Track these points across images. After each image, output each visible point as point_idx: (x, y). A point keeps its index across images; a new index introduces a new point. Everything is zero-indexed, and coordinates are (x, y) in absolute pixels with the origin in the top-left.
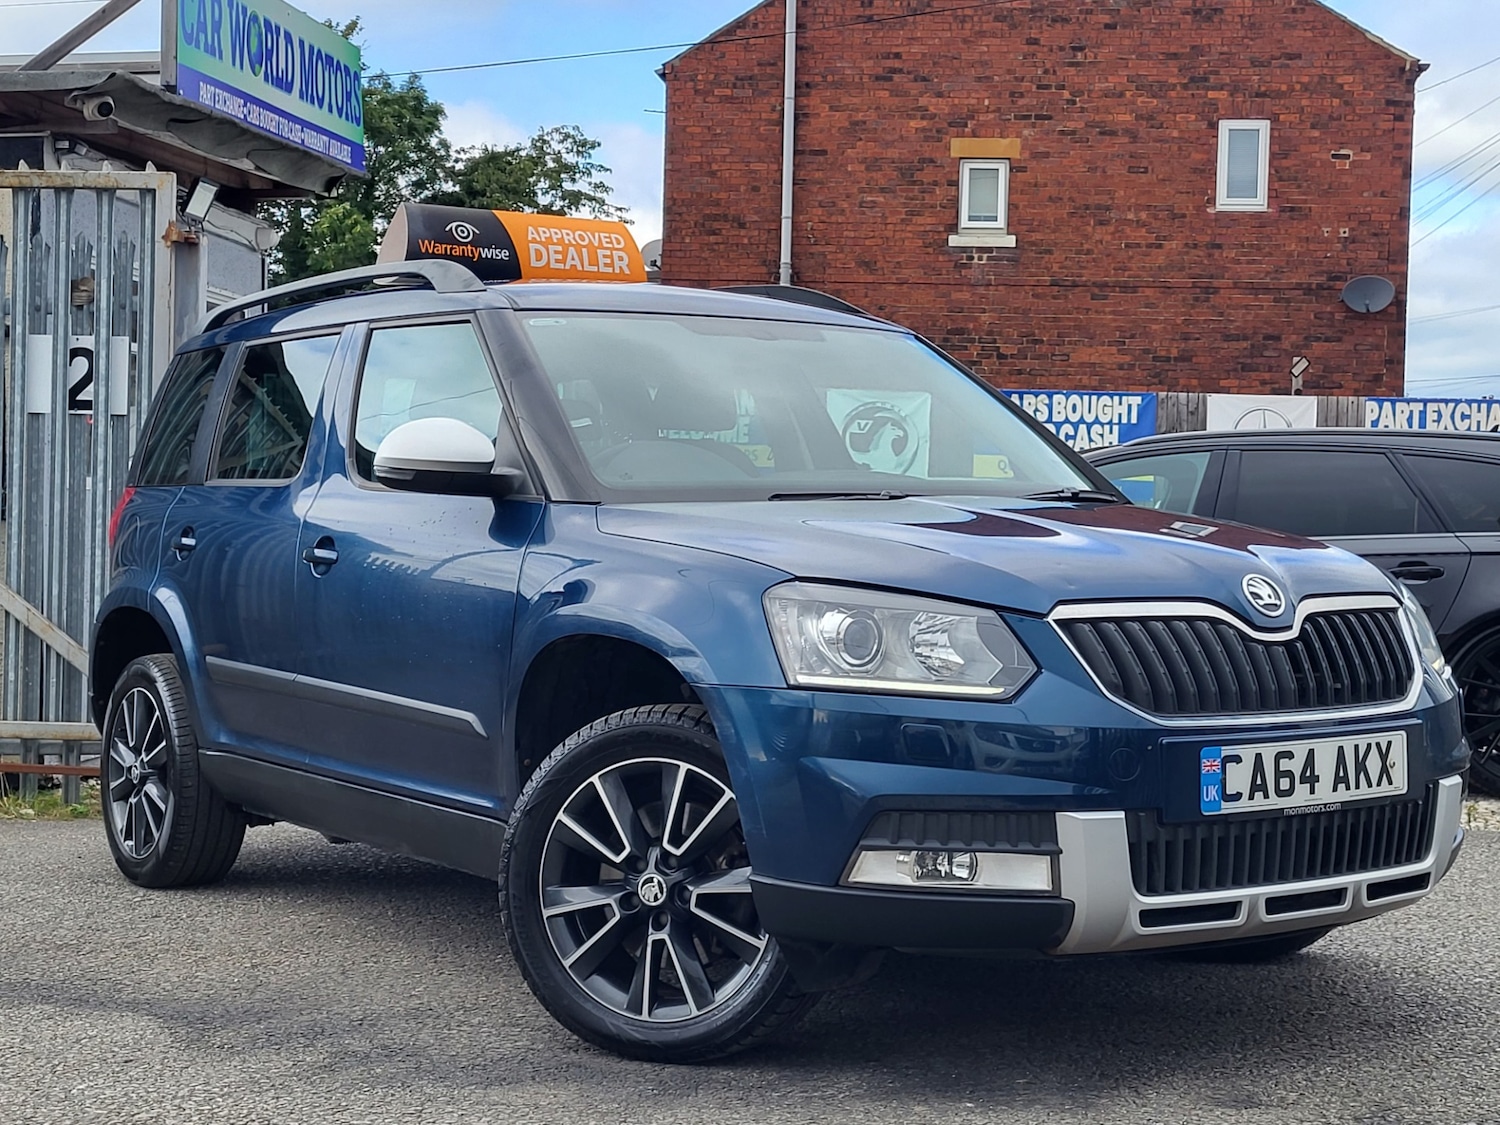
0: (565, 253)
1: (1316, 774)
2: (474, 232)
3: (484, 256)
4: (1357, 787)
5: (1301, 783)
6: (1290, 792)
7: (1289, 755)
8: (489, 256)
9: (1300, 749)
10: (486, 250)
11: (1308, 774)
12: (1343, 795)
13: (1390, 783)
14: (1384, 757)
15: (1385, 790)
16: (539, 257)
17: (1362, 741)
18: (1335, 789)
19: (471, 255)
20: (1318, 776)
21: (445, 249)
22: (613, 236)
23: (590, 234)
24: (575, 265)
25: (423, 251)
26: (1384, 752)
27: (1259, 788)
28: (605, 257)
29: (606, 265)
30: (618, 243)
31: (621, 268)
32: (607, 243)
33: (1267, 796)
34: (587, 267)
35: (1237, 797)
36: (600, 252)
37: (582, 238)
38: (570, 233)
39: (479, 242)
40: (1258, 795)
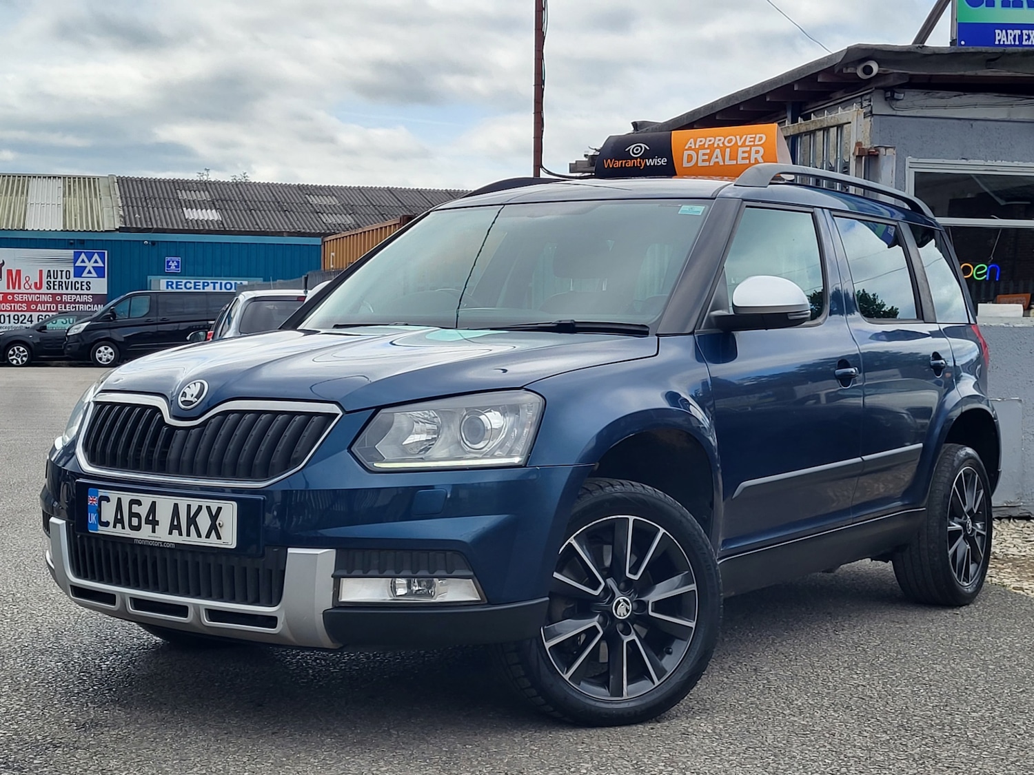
0: (710, 155)
1: (157, 519)
2: (645, 148)
4: (188, 535)
5: (146, 524)
6: (138, 528)
7: (139, 503)
8: (652, 164)
9: (147, 500)
11: (151, 518)
12: (175, 538)
13: (219, 537)
14: (214, 518)
15: (213, 541)
16: (690, 158)
17: (195, 503)
18: (170, 533)
19: (639, 165)
20: (158, 521)
21: (622, 163)
22: (758, 136)
23: (738, 137)
24: (718, 162)
25: (606, 167)
26: (214, 514)
27: (119, 520)
28: (744, 152)
29: (743, 158)
30: (759, 141)
31: (756, 158)
32: (750, 142)
33: (123, 528)
34: (728, 162)
35: (107, 524)
36: (741, 150)
37: (730, 141)
38: (723, 139)
39: (647, 155)
40: (119, 526)
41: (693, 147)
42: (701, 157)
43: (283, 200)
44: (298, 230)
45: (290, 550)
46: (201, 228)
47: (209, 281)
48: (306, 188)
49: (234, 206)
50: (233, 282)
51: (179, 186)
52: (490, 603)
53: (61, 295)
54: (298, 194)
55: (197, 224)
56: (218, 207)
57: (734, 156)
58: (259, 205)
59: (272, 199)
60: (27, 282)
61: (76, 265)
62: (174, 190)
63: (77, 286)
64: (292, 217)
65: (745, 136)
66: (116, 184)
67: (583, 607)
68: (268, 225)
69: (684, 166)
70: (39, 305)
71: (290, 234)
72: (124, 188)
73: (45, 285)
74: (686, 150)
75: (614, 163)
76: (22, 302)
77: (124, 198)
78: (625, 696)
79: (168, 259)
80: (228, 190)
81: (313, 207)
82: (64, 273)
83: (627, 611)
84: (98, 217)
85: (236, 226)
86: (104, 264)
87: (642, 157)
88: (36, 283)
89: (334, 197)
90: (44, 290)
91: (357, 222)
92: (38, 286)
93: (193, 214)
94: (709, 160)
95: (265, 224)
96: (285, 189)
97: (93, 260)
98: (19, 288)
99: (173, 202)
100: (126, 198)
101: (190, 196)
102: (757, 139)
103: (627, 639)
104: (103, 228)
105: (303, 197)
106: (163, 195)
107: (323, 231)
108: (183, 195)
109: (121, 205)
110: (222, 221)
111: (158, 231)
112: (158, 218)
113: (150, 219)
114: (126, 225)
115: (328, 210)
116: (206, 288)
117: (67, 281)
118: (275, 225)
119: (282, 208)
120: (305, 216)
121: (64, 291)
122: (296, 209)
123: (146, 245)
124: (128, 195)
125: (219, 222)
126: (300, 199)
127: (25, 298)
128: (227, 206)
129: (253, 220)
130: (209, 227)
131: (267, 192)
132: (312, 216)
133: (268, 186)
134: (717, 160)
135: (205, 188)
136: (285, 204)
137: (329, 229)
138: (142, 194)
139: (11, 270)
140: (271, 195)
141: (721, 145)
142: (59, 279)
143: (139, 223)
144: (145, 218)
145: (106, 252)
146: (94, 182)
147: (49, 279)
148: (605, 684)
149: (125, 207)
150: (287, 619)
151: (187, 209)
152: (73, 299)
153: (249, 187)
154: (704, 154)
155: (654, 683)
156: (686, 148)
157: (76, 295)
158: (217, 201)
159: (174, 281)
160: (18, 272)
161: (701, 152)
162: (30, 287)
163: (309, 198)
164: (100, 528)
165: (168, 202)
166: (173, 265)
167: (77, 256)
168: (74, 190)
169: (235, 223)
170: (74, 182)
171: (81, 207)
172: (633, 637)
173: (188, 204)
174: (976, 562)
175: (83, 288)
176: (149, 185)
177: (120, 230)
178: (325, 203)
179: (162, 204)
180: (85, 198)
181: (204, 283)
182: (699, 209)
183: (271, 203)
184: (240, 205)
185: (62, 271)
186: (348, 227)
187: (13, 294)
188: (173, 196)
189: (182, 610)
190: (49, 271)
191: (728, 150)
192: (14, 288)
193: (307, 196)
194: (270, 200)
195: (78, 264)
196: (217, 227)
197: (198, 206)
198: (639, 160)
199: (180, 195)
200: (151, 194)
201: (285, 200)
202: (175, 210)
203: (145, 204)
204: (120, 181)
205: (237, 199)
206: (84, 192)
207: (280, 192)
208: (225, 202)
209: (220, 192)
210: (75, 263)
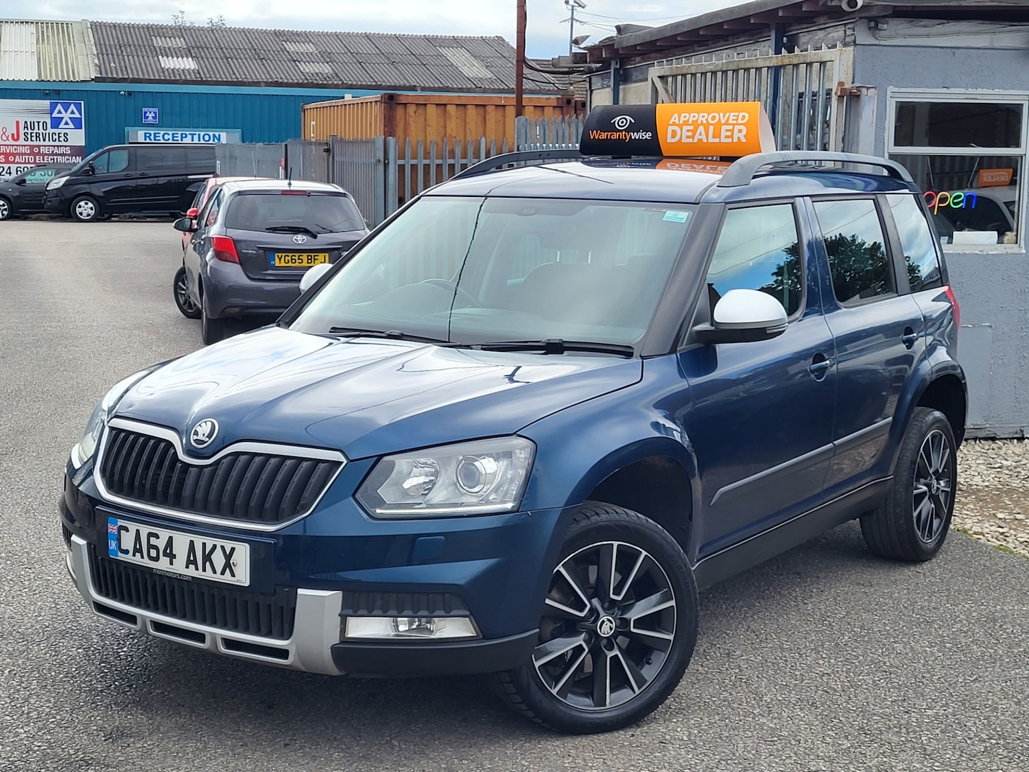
0: (694, 132)
1: (174, 553)
2: (630, 121)
3: (633, 138)
4: (204, 570)
5: (164, 556)
6: (157, 559)
7: (157, 537)
8: (637, 138)
9: (164, 534)
10: (635, 133)
11: (168, 551)
12: (191, 572)
13: (233, 575)
14: (228, 557)
15: (227, 578)
16: (674, 136)
17: (210, 542)
18: (187, 567)
19: (624, 138)
20: (175, 555)
21: (607, 135)
22: (741, 114)
23: (721, 114)
24: (702, 139)
25: (592, 138)
26: (228, 553)
27: (138, 550)
28: (727, 130)
29: (726, 137)
30: (742, 120)
31: (739, 138)
32: (733, 120)
33: (142, 557)
34: (711, 140)
35: (126, 552)
36: (724, 128)
37: (713, 118)
38: (706, 115)
39: (632, 128)
40: (138, 555)
41: (677, 122)
42: (685, 134)
43: (260, 47)
44: (276, 80)
45: (300, 591)
46: (178, 78)
47: (187, 133)
48: (282, 34)
49: (210, 54)
50: (211, 134)
51: (154, 32)
52: (485, 638)
53: (39, 147)
54: (275, 40)
55: (174, 73)
56: (194, 55)
57: (717, 134)
58: (236, 53)
59: (248, 46)
60: (4, 133)
61: (53, 116)
62: (148, 36)
63: (54, 137)
64: (269, 66)
65: (728, 114)
66: (90, 30)
67: (569, 626)
68: (245, 75)
69: (668, 141)
70: (17, 157)
71: (268, 84)
72: (98, 34)
73: (22, 137)
74: (671, 125)
75: (600, 134)
77: (98, 46)
78: (608, 705)
79: (145, 110)
80: (204, 36)
81: (290, 55)
82: (41, 124)
83: (611, 629)
84: (73, 66)
85: (213, 76)
86: (81, 115)
87: (627, 130)
88: (13, 135)
89: (311, 44)
91: (334, 71)
92: (15, 137)
93: (169, 63)
94: (693, 137)
95: (242, 73)
96: (261, 35)
97: (70, 111)
99: (148, 50)
100: (100, 45)
101: (165, 43)
102: (740, 117)
103: (610, 654)
104: (79, 78)
105: (280, 44)
106: (138, 42)
107: (301, 81)
108: (159, 42)
109: (95, 53)
110: (198, 71)
111: (134, 81)
112: (133, 67)
113: (126, 68)
114: (101, 74)
115: (305, 58)
116: (184, 139)
117: (44, 132)
118: (252, 74)
119: (259, 56)
120: (282, 65)
121: (42, 143)
122: (273, 57)
123: (122, 95)
124: (102, 42)
125: (196, 71)
126: (277, 46)
127: (3, 149)
128: (203, 54)
129: (229, 69)
130: (185, 76)
131: (243, 39)
132: (290, 65)
133: (244, 32)
134: (700, 137)
135: (180, 34)
136: (262, 52)
137: (306, 79)
138: (116, 41)
140: (247, 41)
141: (705, 122)
142: (36, 130)
143: (114, 72)
144: (121, 67)
145: (82, 102)
146: (67, 27)
147: (26, 131)
148: (589, 694)
149: (100, 55)
150: (297, 651)
151: (163, 57)
152: (51, 151)
153: (225, 33)
154: (688, 131)
155: (635, 693)
156: (671, 123)
157: (54, 146)
158: (193, 48)
159: (152, 133)
161: (685, 128)
162: (8, 138)
163: (286, 46)
164: (120, 554)
165: (143, 49)
166: (150, 116)
167: (53, 106)
168: (48, 36)
169: (211, 72)
170: (47, 27)
171: (55, 55)
172: (616, 652)
173: (163, 51)
174: (940, 518)
175: (61, 139)
176: (123, 32)
177: (96, 80)
178: (302, 50)
179: (137, 52)
180: (59, 45)
181: (182, 134)
182: (682, 216)
183: (248, 50)
184: (216, 53)
185: (38, 122)
186: (325, 76)
188: (148, 42)
189: (200, 637)
190: (26, 122)
191: (711, 128)
193: (284, 43)
194: (246, 47)
195: (55, 115)
196: (193, 76)
197: (174, 54)
198: (624, 133)
199: (155, 42)
200: (126, 41)
201: (262, 47)
202: (151, 58)
203: (119, 51)
204: (94, 26)
205: (213, 46)
206: (58, 39)
207: (256, 38)
208: (201, 49)
209: (196, 39)
210: (51, 114)
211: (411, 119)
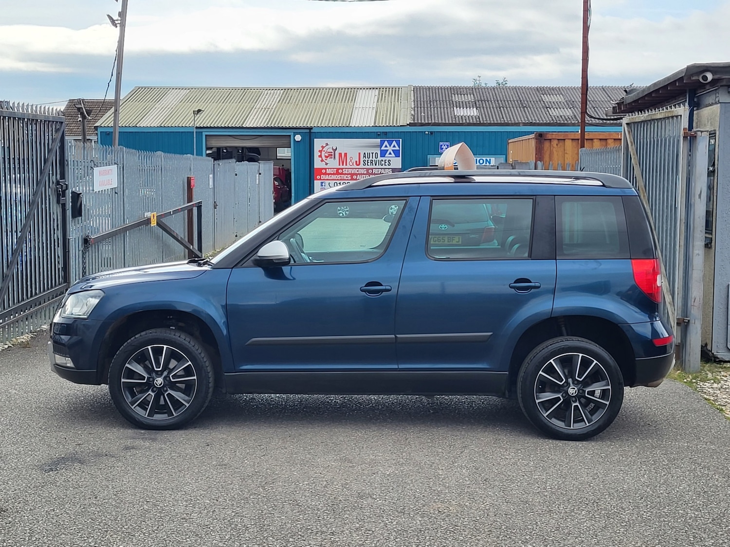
43: (524, 98)
44: (531, 121)
46: (464, 122)
48: (542, 89)
49: (489, 105)
50: (484, 159)
51: (454, 92)
53: (372, 169)
54: (536, 94)
55: (462, 118)
56: (478, 106)
58: (507, 104)
60: (351, 161)
61: (382, 149)
62: (450, 94)
63: (382, 163)
64: (528, 112)
66: (412, 91)
68: (510, 118)
70: (358, 176)
71: (525, 124)
72: (417, 94)
73: (362, 163)
76: (348, 174)
77: (416, 102)
79: (441, 143)
80: (487, 93)
81: (544, 104)
82: (374, 154)
84: (397, 116)
85: (488, 120)
86: (399, 148)
88: (356, 162)
89: (561, 95)
90: (361, 166)
91: (574, 114)
92: (358, 163)
93: (460, 112)
95: (508, 117)
96: (527, 91)
97: (392, 145)
98: (346, 165)
99: (448, 103)
100: (417, 102)
101: (460, 98)
104: (399, 124)
105: (539, 96)
106: (442, 98)
107: (549, 122)
108: (456, 98)
109: (413, 107)
110: (479, 117)
111: (435, 124)
112: (436, 115)
113: (431, 116)
114: (414, 121)
115: (555, 105)
117: (376, 159)
118: (515, 118)
119: (522, 105)
120: (538, 111)
121: (374, 166)
122: (532, 106)
123: (426, 134)
124: (419, 100)
125: (477, 117)
126: (537, 98)
127: (350, 171)
128: (484, 105)
129: (500, 114)
130: (469, 120)
131: (514, 94)
132: (543, 111)
133: (516, 89)
135: (471, 92)
136: (526, 102)
137: (553, 120)
138: (428, 98)
139: (341, 153)
140: (517, 95)
142: (371, 159)
143: (423, 119)
144: (428, 116)
145: (401, 140)
146: (399, 90)
147: (364, 159)
149: (416, 108)
151: (457, 108)
152: (380, 171)
153: (502, 90)
157: (382, 169)
158: (478, 101)
160: (346, 154)
162: (353, 164)
163: (543, 97)
165: (445, 103)
166: (444, 147)
167: (382, 143)
168: (385, 97)
169: (488, 117)
170: (386, 91)
171: (387, 109)
173: (458, 104)
175: (386, 164)
176: (434, 92)
177: (410, 125)
178: (554, 100)
179: (440, 105)
180: (391, 102)
183: (516, 102)
184: (494, 104)
185: (372, 153)
186: (567, 117)
187: (342, 169)
188: (449, 98)
190: (365, 153)
192: (343, 165)
193: (542, 95)
194: (515, 99)
196: (475, 120)
197: (465, 106)
199: (453, 98)
200: (434, 98)
201: (526, 99)
202: (449, 109)
203: (429, 105)
204: (415, 89)
205: (492, 99)
206: (391, 98)
207: (523, 93)
208: (483, 102)
209: (482, 95)
210: (381, 148)
211: (554, 149)
